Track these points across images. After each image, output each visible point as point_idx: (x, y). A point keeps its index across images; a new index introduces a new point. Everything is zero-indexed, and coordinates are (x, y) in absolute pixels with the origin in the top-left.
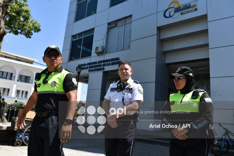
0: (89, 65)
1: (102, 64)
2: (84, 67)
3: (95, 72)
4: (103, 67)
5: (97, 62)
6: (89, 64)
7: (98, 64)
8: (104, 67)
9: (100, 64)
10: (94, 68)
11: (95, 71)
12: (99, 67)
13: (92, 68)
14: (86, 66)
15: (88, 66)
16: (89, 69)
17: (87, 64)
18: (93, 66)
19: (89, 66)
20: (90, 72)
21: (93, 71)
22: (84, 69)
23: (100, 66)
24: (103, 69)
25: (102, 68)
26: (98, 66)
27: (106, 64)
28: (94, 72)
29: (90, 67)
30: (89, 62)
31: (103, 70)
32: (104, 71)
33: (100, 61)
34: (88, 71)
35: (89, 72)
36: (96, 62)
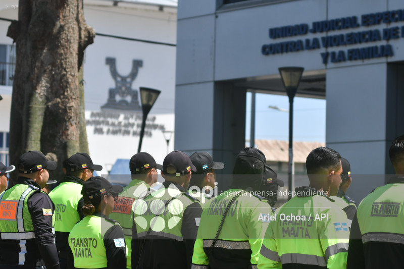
0: (322, 31)
1: (382, 27)
2: (300, 42)
3: (354, 63)
4: (383, 43)
5: (360, 21)
6: (319, 26)
7: (362, 29)
8: (392, 43)
9: (373, 28)
10: (345, 44)
11: (351, 59)
12: (367, 41)
13: (338, 45)
14: (310, 36)
15: (319, 36)
16: (323, 50)
17: (311, 27)
18: (342, 36)
19: (324, 35)
20: (330, 65)
21: (344, 60)
22: (298, 50)
23: (374, 36)
24: (387, 51)
25: (383, 47)
26: (361, 37)
27: (397, 28)
28: (348, 63)
29: (328, 42)
30: (320, 17)
31: (387, 56)
32: (391, 59)
33: (372, 16)
34: (320, 59)
35: (325, 62)
36: (355, 19)
